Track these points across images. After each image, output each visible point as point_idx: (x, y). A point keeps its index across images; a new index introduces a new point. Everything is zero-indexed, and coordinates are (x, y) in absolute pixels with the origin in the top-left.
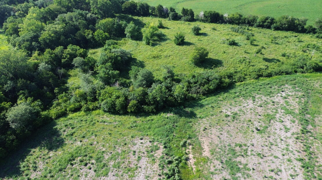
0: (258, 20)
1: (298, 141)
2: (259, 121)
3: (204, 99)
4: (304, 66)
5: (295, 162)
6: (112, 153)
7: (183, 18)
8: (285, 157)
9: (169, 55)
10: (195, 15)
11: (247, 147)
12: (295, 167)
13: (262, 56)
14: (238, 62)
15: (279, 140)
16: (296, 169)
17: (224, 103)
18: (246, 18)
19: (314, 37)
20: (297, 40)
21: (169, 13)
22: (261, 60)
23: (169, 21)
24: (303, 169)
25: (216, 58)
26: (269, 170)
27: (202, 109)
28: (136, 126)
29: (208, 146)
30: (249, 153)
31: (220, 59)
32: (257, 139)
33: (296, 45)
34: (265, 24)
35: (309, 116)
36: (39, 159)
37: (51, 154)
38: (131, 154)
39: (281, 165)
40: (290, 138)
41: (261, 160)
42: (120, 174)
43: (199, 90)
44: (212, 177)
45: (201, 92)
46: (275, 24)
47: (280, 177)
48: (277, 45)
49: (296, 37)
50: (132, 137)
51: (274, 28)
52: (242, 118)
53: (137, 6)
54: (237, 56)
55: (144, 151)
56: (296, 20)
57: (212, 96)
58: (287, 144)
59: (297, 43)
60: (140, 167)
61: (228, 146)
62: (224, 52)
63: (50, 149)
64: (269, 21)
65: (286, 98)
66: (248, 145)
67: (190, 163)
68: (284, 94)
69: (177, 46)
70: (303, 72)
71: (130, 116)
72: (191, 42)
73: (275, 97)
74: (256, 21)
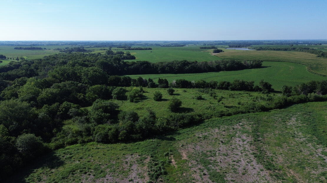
0: (218, 84)
1: (251, 145)
2: (223, 138)
3: (181, 130)
4: (254, 108)
5: (250, 155)
6: (108, 165)
7: (160, 86)
8: (243, 154)
9: (150, 107)
10: (169, 84)
11: (215, 152)
12: (250, 157)
13: (223, 105)
14: (205, 108)
15: (238, 146)
16: (251, 158)
17: (197, 131)
18: (209, 83)
19: (261, 93)
20: (249, 95)
21: (148, 83)
22: (223, 107)
23: (148, 89)
24: (256, 158)
25: (189, 107)
26: (232, 162)
27: (180, 136)
28: (126, 148)
29: (185, 154)
30: (217, 155)
31: (191, 107)
32: (223, 147)
33: (248, 98)
34: (224, 86)
35: (259, 133)
36: (42, 174)
37: (53, 170)
38: (124, 164)
39: (240, 158)
40: (246, 144)
41: (226, 157)
42: (116, 175)
43: (176, 124)
44: (190, 169)
45: (178, 125)
46: (231, 86)
47: (240, 164)
48: (234, 99)
49: (247, 93)
50: (124, 154)
51: (231, 89)
52: (211, 138)
53: (121, 79)
54: (204, 106)
55: (135, 161)
56: (245, 82)
57: (187, 128)
58: (244, 147)
59: (249, 97)
60: (132, 170)
61: (201, 152)
62: (194, 104)
63: (52, 168)
64: (226, 84)
65: (242, 126)
66: (217, 151)
67: (173, 164)
68: (241, 124)
69: (157, 102)
70: (254, 112)
71: (121, 143)
72: (168, 99)
73: (235, 126)
74: (217, 84)
